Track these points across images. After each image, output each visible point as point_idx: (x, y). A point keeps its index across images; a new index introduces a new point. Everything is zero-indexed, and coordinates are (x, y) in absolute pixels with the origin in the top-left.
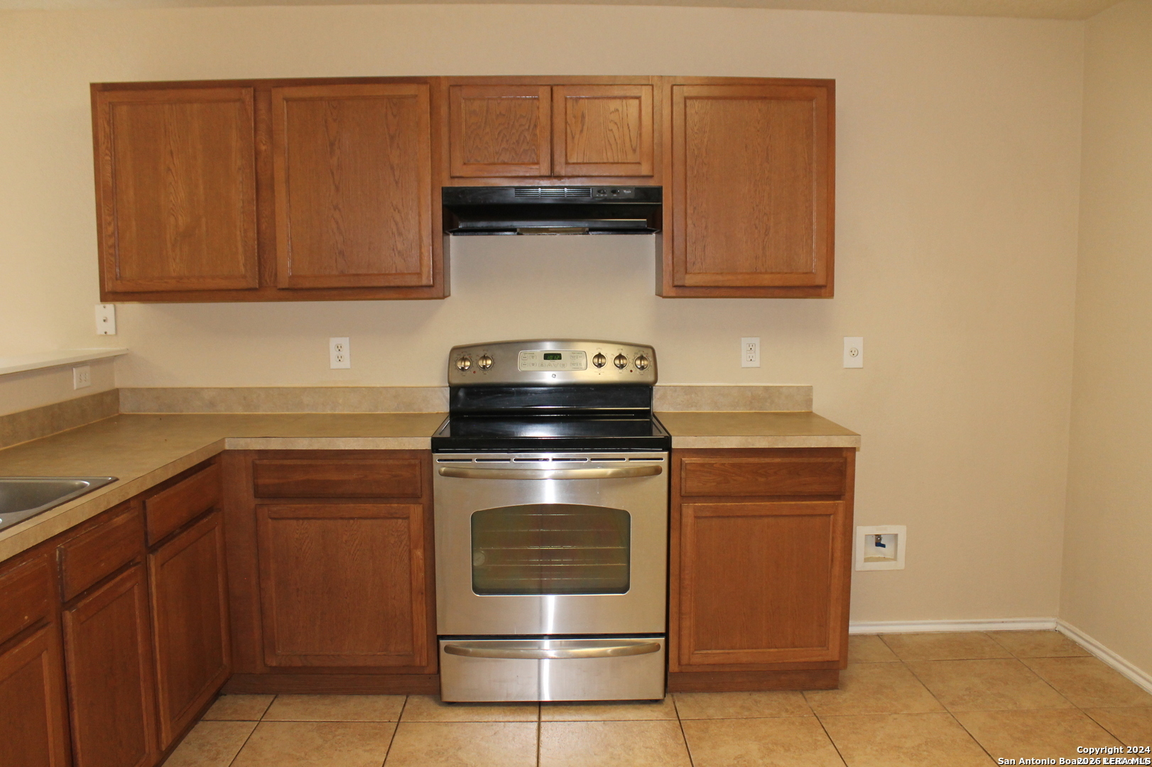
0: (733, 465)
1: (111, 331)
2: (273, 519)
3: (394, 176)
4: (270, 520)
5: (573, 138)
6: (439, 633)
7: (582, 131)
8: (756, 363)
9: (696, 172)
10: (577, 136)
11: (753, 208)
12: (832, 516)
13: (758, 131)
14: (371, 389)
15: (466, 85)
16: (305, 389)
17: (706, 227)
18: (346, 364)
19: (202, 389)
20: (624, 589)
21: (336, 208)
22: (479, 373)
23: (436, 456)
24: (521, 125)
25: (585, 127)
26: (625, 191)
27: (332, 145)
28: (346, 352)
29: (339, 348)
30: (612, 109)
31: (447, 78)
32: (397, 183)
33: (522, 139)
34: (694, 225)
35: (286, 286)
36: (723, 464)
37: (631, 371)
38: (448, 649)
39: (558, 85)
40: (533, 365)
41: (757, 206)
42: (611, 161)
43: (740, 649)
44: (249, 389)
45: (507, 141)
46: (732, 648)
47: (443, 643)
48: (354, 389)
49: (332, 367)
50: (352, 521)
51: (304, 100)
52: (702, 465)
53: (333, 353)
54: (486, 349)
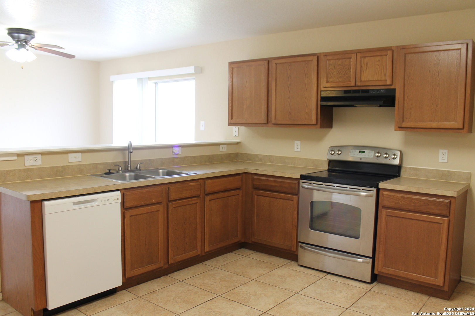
0: (402, 197)
1: (237, 135)
2: (257, 195)
3: (306, 87)
4: (256, 195)
5: (363, 71)
6: (299, 240)
7: (366, 69)
8: (446, 161)
9: (408, 83)
10: (364, 72)
11: (432, 97)
12: (442, 224)
13: (435, 64)
14: (306, 159)
15: (328, 55)
16: (287, 157)
17: (412, 104)
18: (299, 150)
19: (259, 155)
20: (357, 238)
21: (289, 98)
22: (337, 156)
23: (301, 181)
24: (346, 68)
25: (368, 67)
26: (382, 91)
27: (288, 78)
28: (299, 146)
29: (297, 144)
30: (377, 60)
31: (323, 53)
32: (307, 89)
33: (346, 73)
34: (407, 103)
35: (274, 123)
36: (398, 196)
37: (390, 160)
38: (301, 247)
39: (358, 53)
40: (355, 154)
41: (433, 95)
42: (376, 79)
43: (401, 270)
44: (271, 156)
45: (341, 74)
46: (398, 270)
47: (300, 244)
48: (300, 159)
49: (295, 151)
50: (278, 199)
51: (281, 63)
52: (390, 195)
53: (296, 146)
54: (340, 148)
